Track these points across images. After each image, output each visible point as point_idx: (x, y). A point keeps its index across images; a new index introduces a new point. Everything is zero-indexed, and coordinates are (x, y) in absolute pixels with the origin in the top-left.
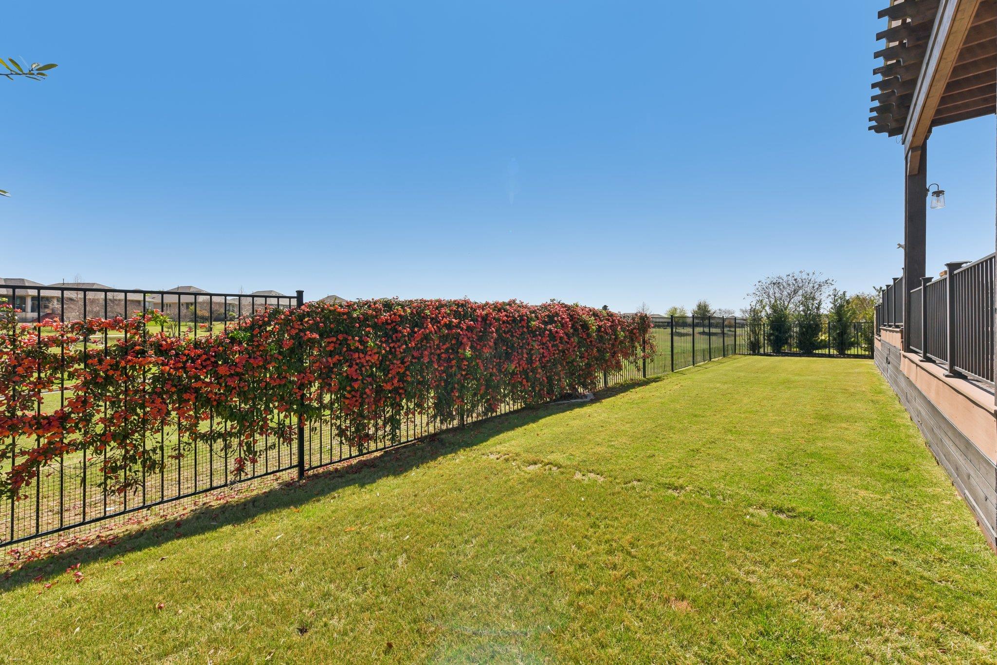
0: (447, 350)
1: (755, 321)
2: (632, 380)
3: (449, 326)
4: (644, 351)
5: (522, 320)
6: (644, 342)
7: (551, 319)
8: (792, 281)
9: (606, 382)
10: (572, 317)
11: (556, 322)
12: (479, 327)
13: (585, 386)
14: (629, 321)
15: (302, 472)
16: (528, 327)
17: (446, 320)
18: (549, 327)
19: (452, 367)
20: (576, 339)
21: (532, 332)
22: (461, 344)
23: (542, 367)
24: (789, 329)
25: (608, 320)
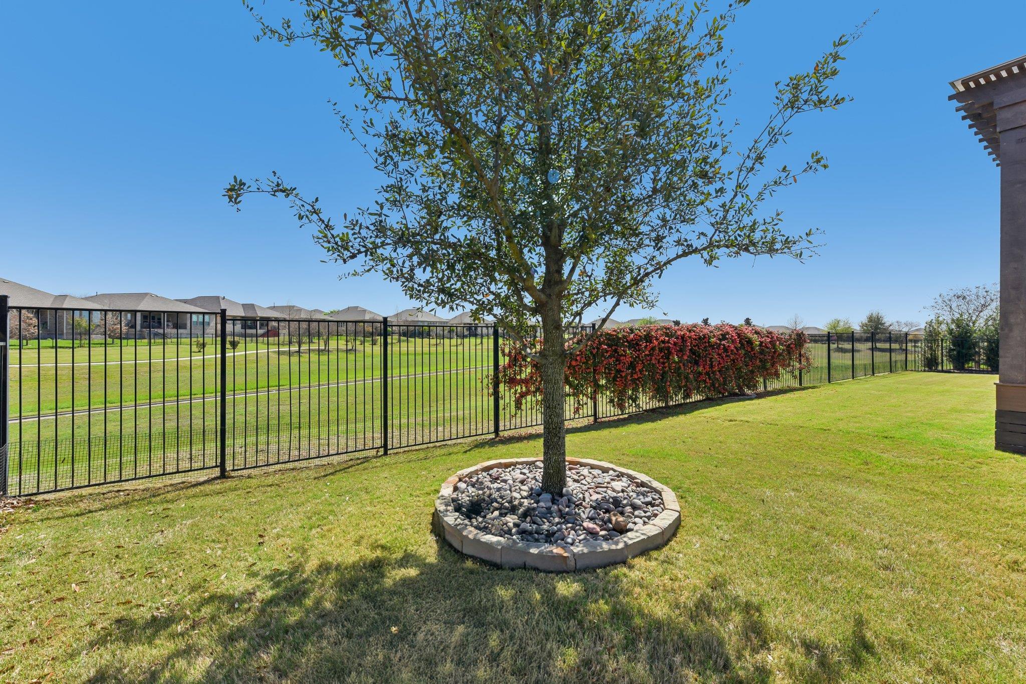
0: (662, 357)
1: (932, 336)
2: (788, 387)
3: (663, 342)
4: (800, 363)
5: (705, 337)
6: (800, 355)
7: (724, 337)
8: (982, 293)
9: (765, 387)
10: (739, 335)
11: (727, 339)
12: (680, 341)
13: (749, 388)
14: (786, 337)
15: (596, 419)
16: (709, 342)
17: (662, 338)
18: (723, 342)
19: (665, 367)
20: (743, 352)
21: (712, 346)
22: (670, 353)
23: (719, 371)
24: (975, 345)
25: (768, 337)
